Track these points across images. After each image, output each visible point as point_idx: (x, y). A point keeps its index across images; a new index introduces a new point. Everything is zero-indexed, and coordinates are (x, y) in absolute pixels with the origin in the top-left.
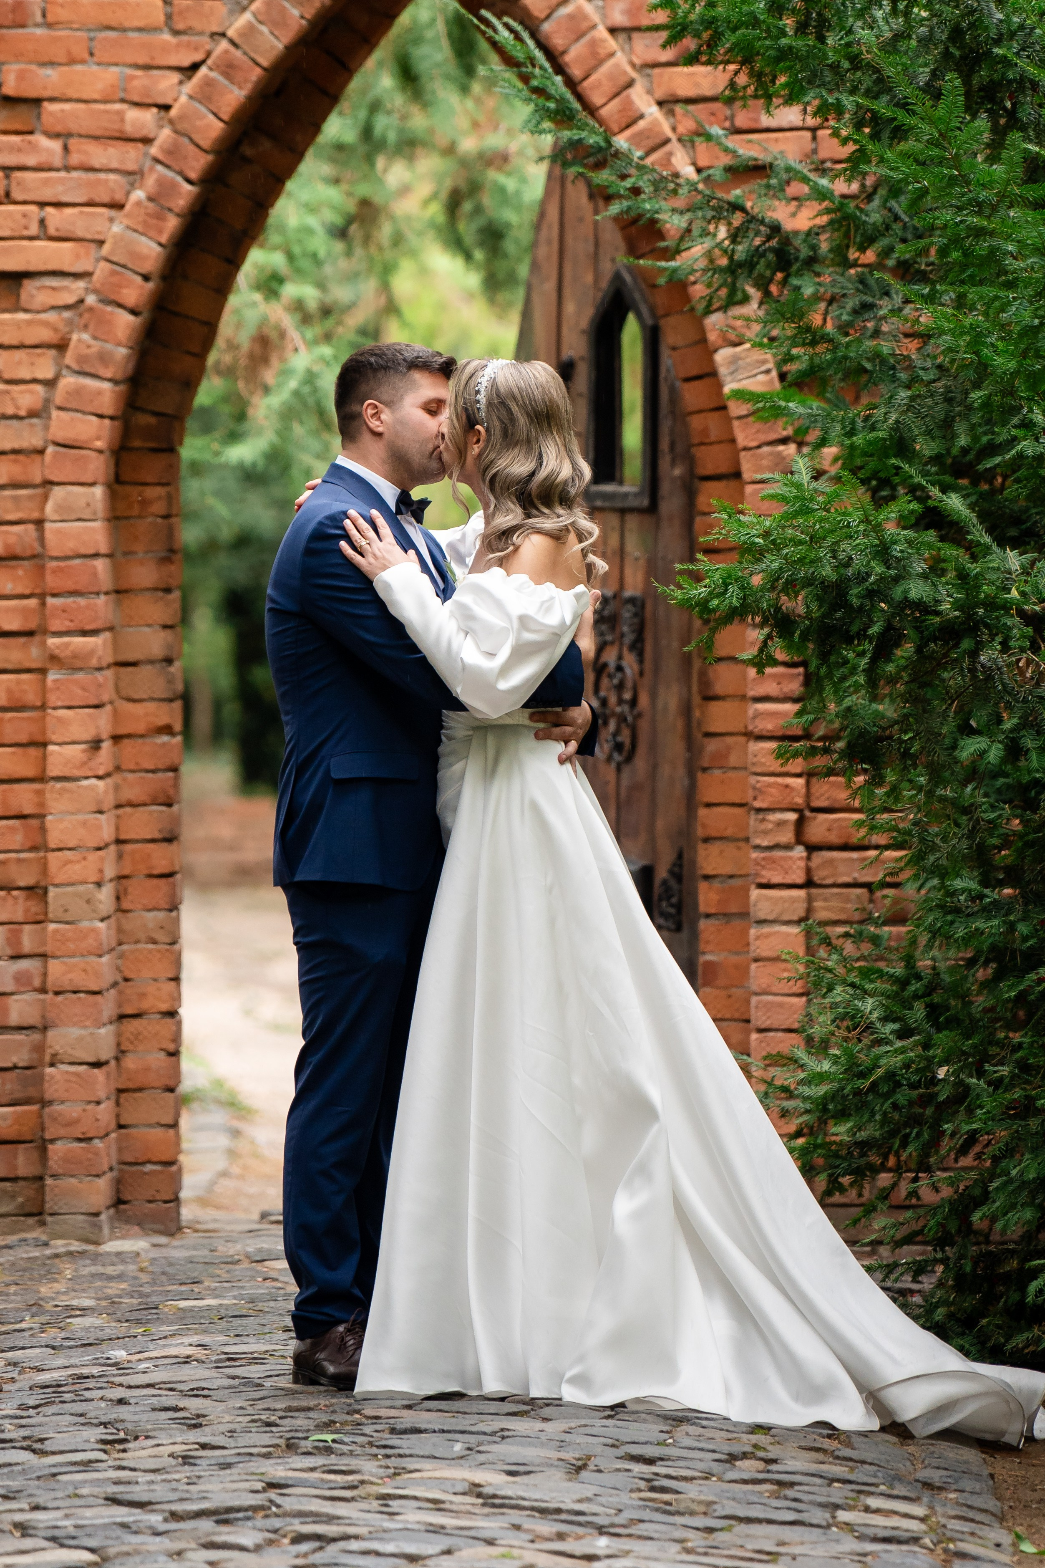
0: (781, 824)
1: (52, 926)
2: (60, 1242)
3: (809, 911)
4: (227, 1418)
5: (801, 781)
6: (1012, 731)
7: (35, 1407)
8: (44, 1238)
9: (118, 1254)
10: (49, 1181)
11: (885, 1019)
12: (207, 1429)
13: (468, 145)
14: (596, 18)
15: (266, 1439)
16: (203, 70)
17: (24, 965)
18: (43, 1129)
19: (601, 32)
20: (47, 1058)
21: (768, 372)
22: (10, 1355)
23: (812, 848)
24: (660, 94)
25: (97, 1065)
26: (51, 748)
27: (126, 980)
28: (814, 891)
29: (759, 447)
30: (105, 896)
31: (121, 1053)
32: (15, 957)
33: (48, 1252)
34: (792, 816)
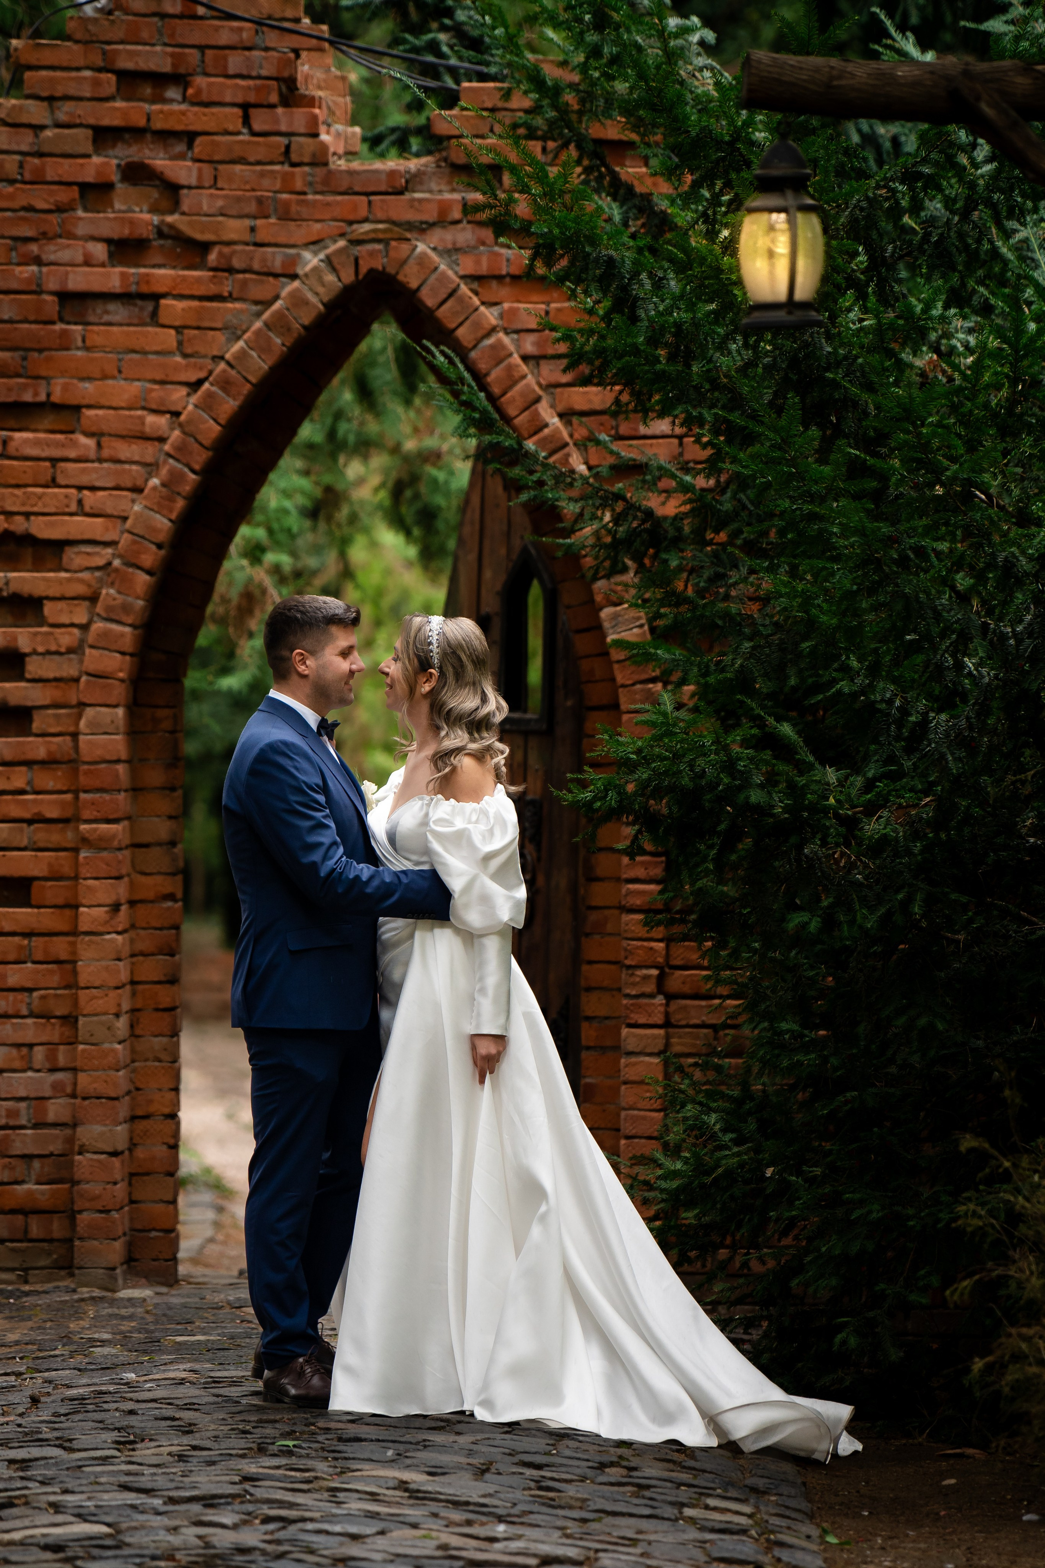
0: (646, 978)
1: (81, 1047)
2: (85, 1289)
3: (667, 1045)
4: (213, 1427)
5: (662, 945)
6: (828, 907)
7: (65, 1415)
8: (73, 1286)
9: (130, 1300)
10: (77, 1243)
11: (725, 1130)
12: (197, 1435)
13: (410, 445)
14: (512, 348)
15: (242, 1443)
16: (206, 385)
17: (60, 1076)
18: (73, 1203)
19: (516, 359)
20: (76, 1148)
21: (641, 626)
22: (46, 1374)
23: (670, 997)
24: (560, 408)
25: (115, 1154)
26: (82, 909)
27: (138, 1089)
28: (671, 1030)
29: (633, 684)
30: (122, 1024)
31: (133, 1146)
32: (53, 1070)
33: (76, 1297)
34: (655, 972)
